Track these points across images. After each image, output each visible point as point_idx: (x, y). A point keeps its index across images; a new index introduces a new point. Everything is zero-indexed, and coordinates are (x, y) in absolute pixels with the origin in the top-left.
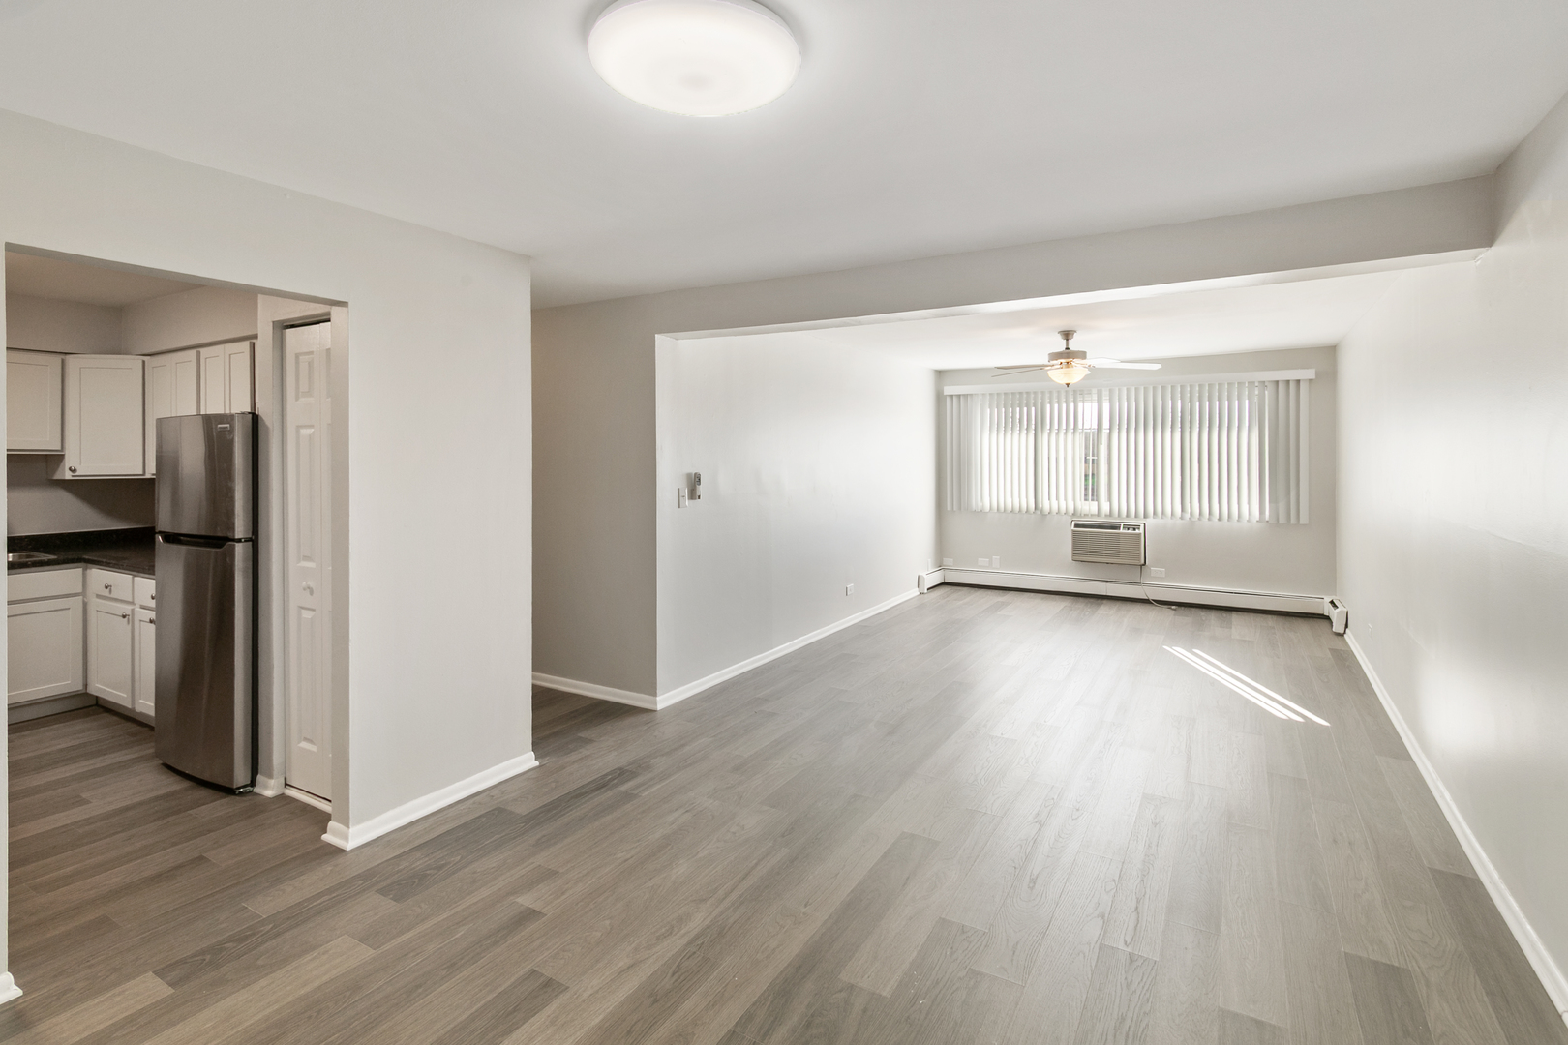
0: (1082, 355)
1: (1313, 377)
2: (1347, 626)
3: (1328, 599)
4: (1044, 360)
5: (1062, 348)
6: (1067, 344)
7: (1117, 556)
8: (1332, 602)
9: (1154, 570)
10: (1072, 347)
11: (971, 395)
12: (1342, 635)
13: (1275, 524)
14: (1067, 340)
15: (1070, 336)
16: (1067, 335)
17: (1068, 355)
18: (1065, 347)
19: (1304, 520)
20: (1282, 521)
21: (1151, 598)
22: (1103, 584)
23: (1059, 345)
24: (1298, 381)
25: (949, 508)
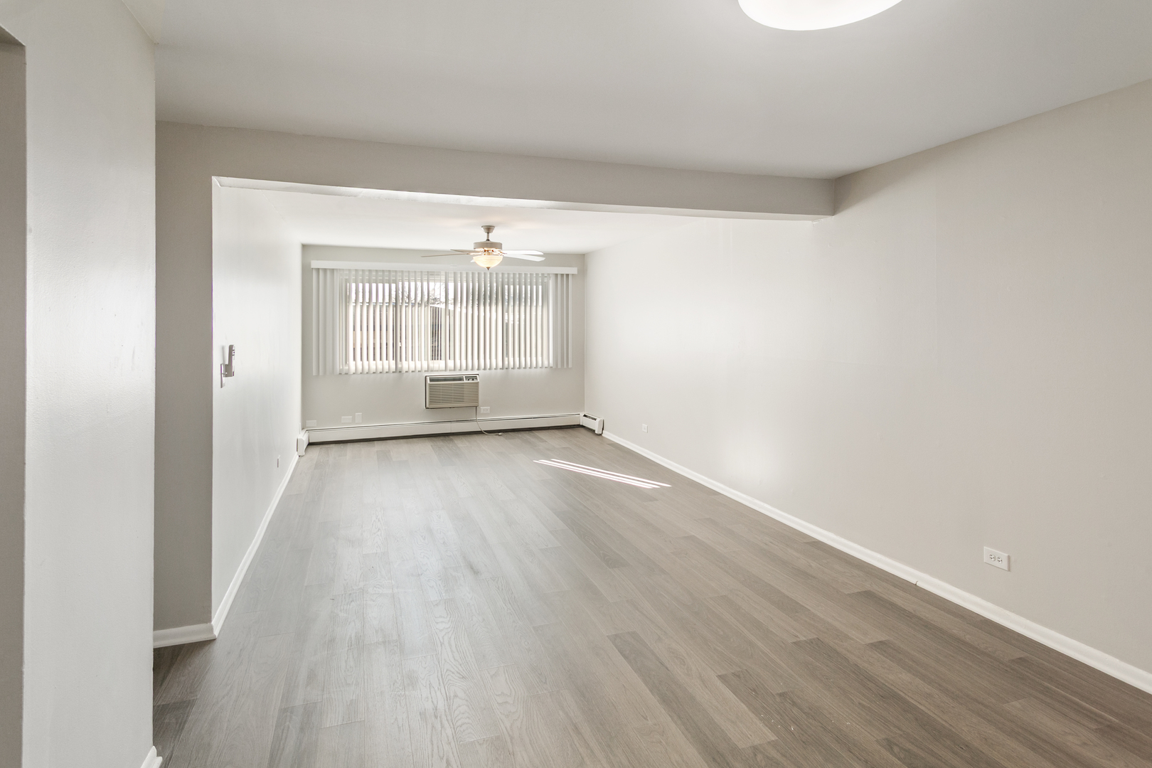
0: (498, 246)
1: (576, 273)
2: (603, 429)
3: (582, 414)
4: (471, 248)
5: (484, 239)
6: (488, 236)
7: (462, 401)
8: (585, 416)
9: (482, 409)
10: (492, 240)
11: (337, 269)
12: (601, 435)
13: (554, 369)
14: (488, 233)
15: (491, 230)
16: (489, 229)
17: (488, 246)
18: (486, 238)
19: (570, 366)
20: (559, 366)
21: (483, 430)
22: (449, 424)
23: (482, 237)
24: (567, 275)
25: (314, 373)
